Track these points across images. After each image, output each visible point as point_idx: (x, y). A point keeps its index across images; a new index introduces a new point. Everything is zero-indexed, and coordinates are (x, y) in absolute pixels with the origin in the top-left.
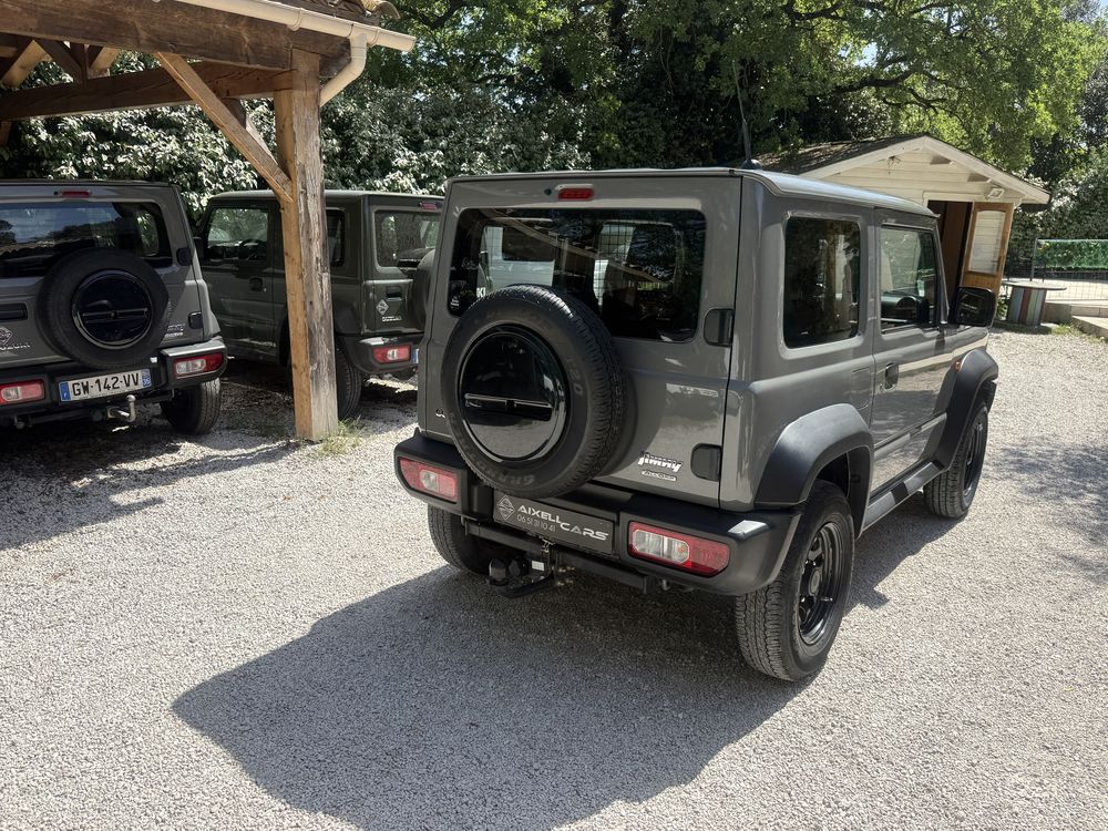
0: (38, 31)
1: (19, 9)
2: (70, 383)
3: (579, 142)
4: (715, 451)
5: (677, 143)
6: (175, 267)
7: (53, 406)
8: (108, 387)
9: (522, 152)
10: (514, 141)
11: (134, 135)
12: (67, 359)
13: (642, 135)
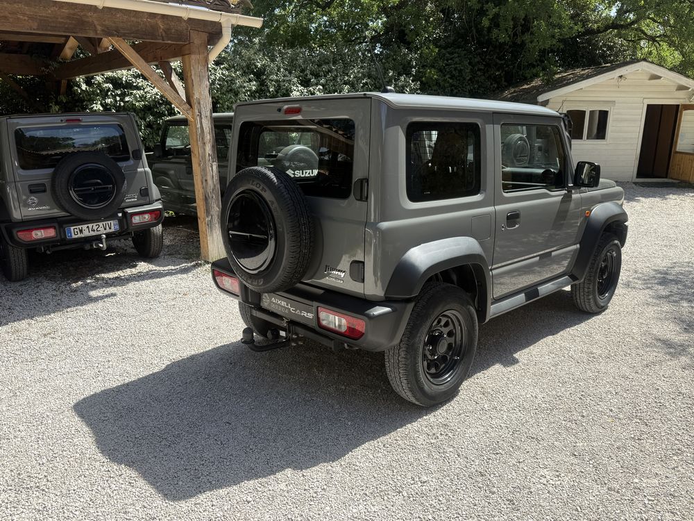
0: (37, 29)
1: (26, 18)
2: (72, 228)
3: (413, 75)
4: (361, 264)
5: (479, 73)
6: (131, 162)
7: (62, 241)
8: (94, 231)
9: (375, 84)
10: (370, 77)
11: (134, 84)
12: (69, 214)
13: (455, 69)
